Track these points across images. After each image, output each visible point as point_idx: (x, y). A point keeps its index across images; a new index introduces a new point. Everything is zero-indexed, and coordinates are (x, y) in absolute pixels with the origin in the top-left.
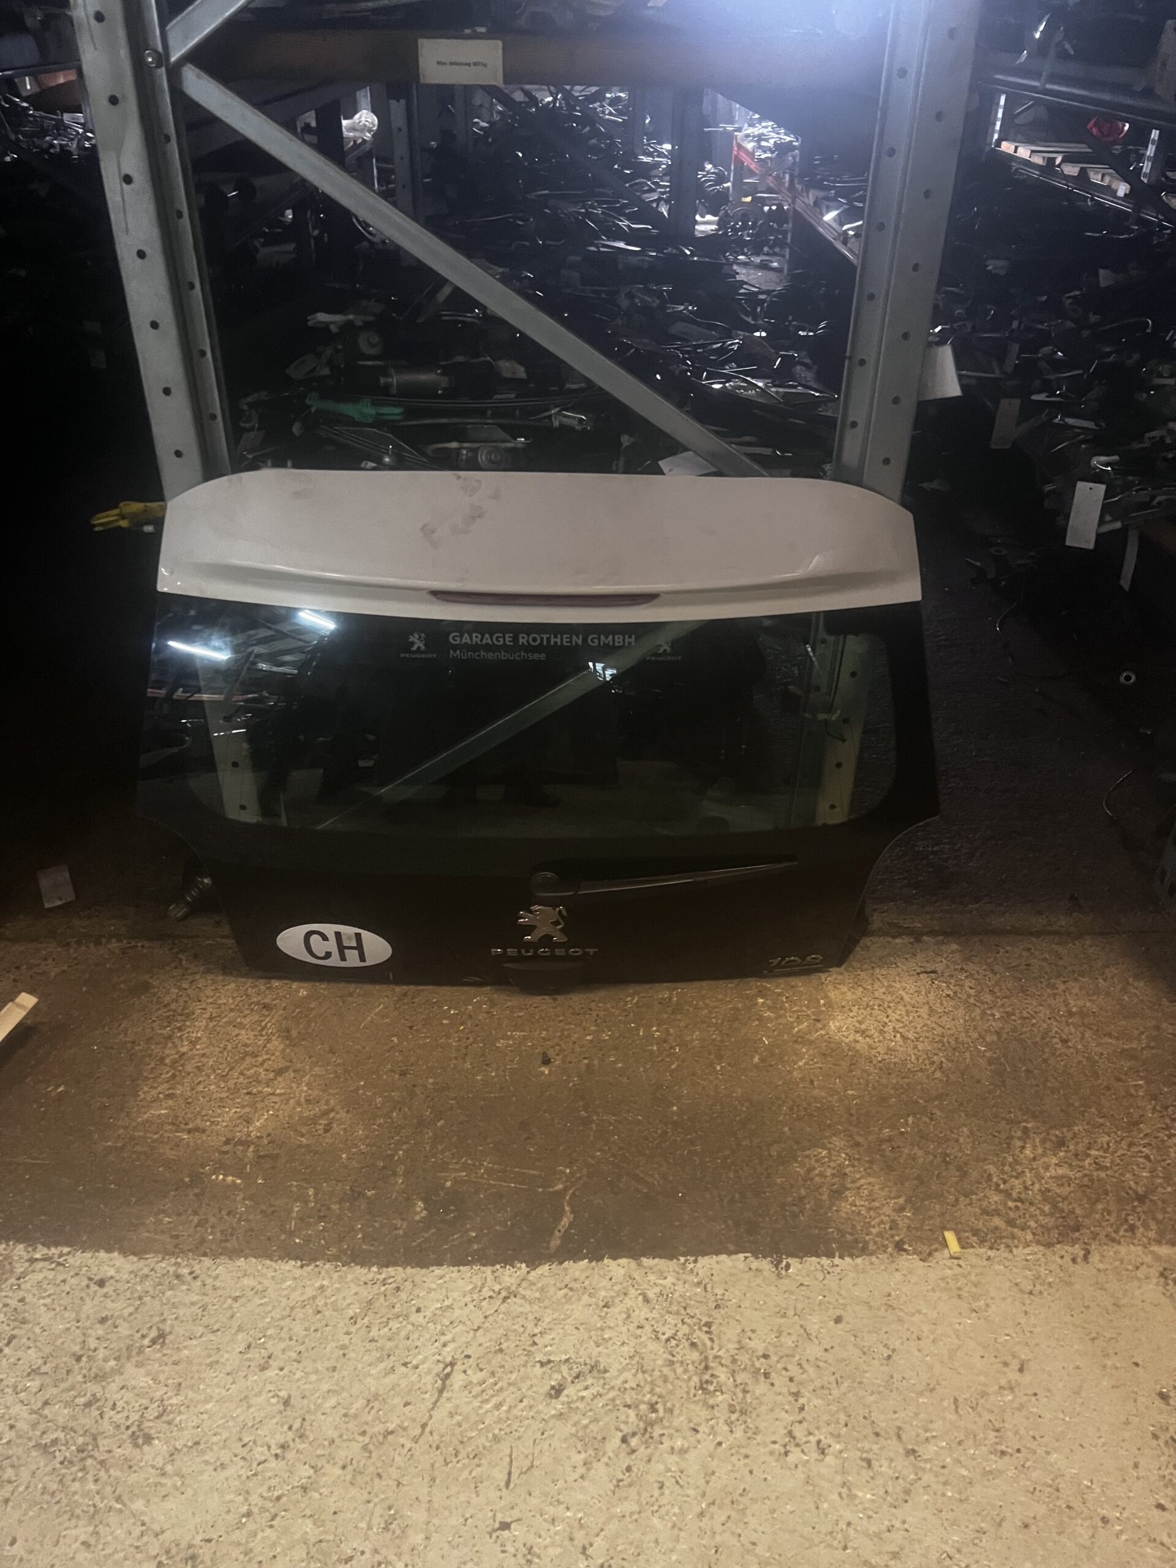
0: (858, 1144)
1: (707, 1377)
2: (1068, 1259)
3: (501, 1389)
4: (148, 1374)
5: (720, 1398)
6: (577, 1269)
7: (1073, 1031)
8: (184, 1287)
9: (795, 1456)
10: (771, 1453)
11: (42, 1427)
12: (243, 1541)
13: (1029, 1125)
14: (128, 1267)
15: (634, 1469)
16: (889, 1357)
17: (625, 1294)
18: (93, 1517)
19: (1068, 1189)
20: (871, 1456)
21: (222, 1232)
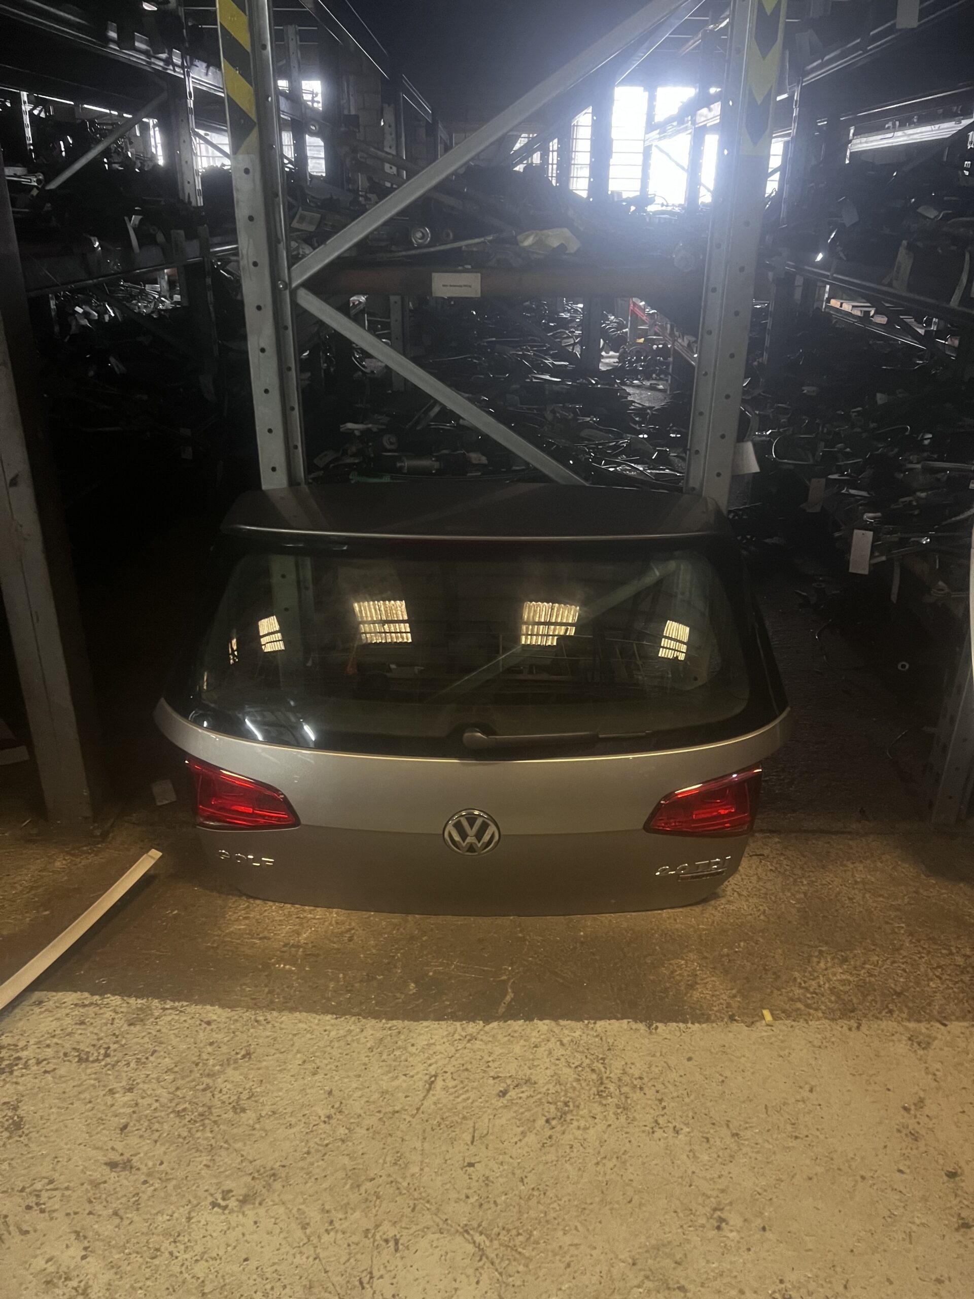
0: (706, 958)
1: (602, 1088)
2: (845, 1028)
3: (467, 1091)
4: (241, 1074)
5: (610, 1100)
6: (517, 1025)
7: (857, 892)
8: (261, 1028)
9: (659, 1133)
10: (644, 1132)
11: (177, 1100)
12: (306, 1167)
13: (823, 949)
14: (225, 1015)
15: (554, 1137)
16: (723, 1081)
17: (548, 1041)
18: (210, 1151)
19: (848, 987)
20: (708, 1135)
21: (284, 997)
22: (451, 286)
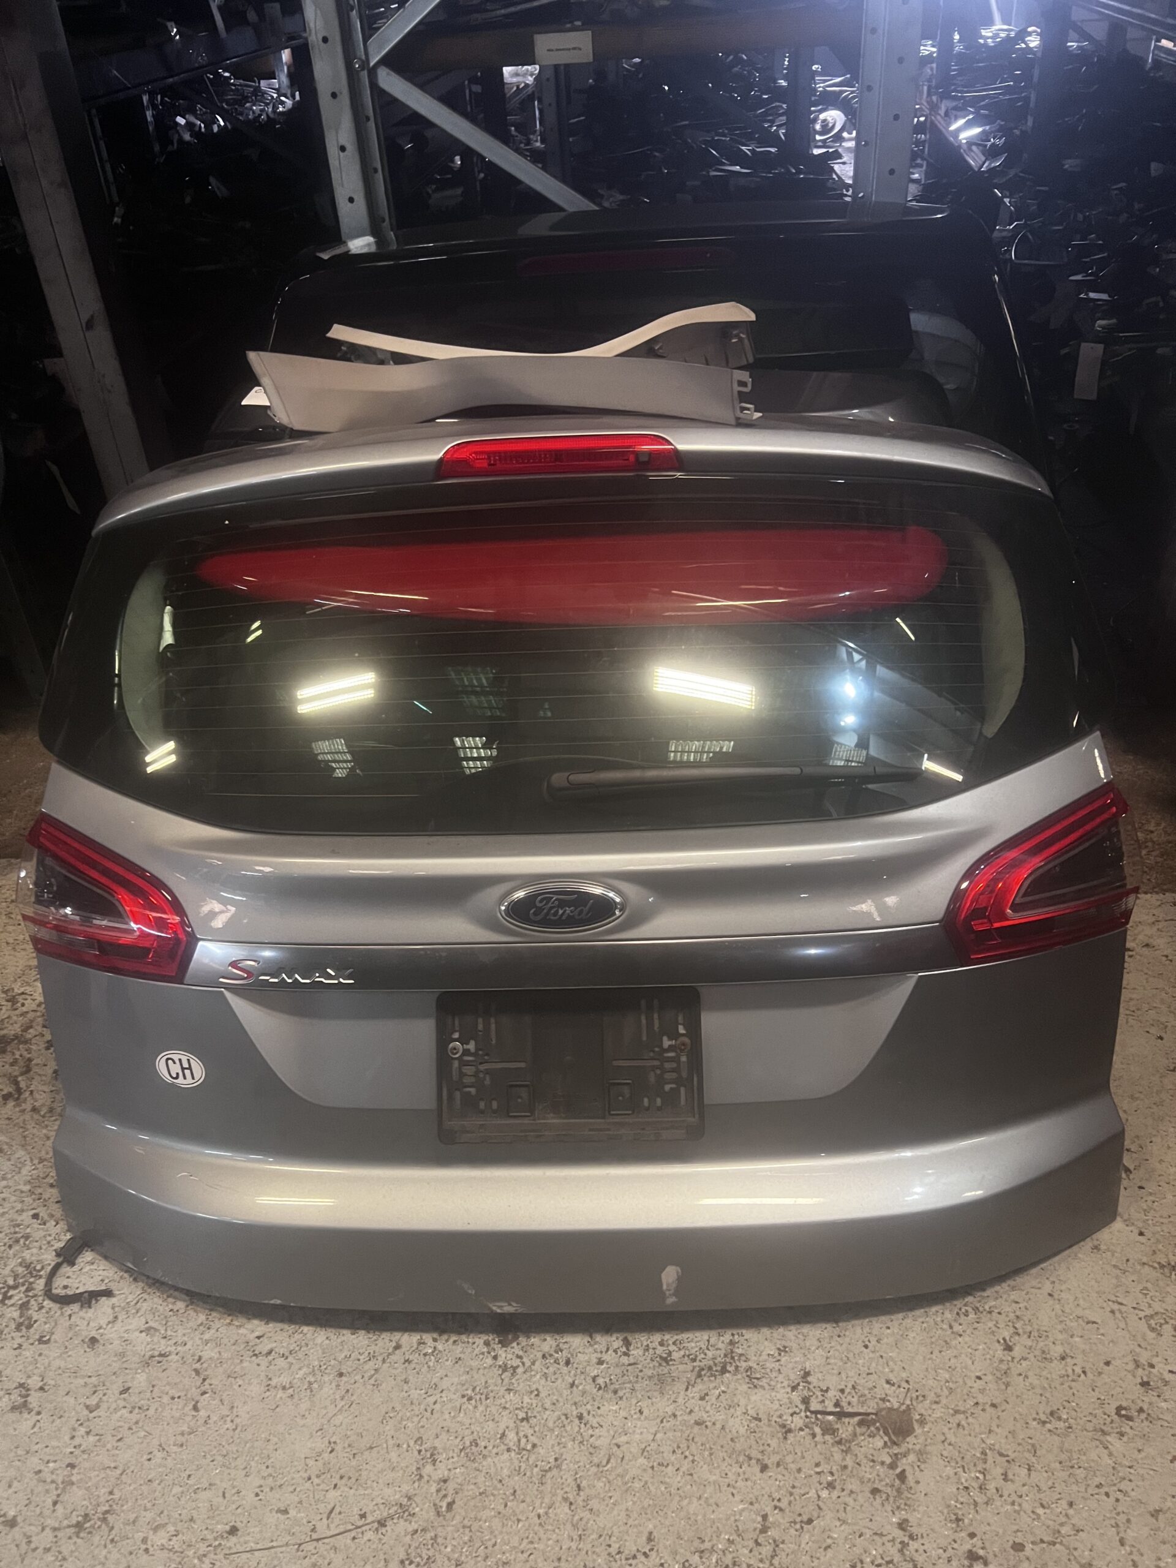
22: (557, 50)
